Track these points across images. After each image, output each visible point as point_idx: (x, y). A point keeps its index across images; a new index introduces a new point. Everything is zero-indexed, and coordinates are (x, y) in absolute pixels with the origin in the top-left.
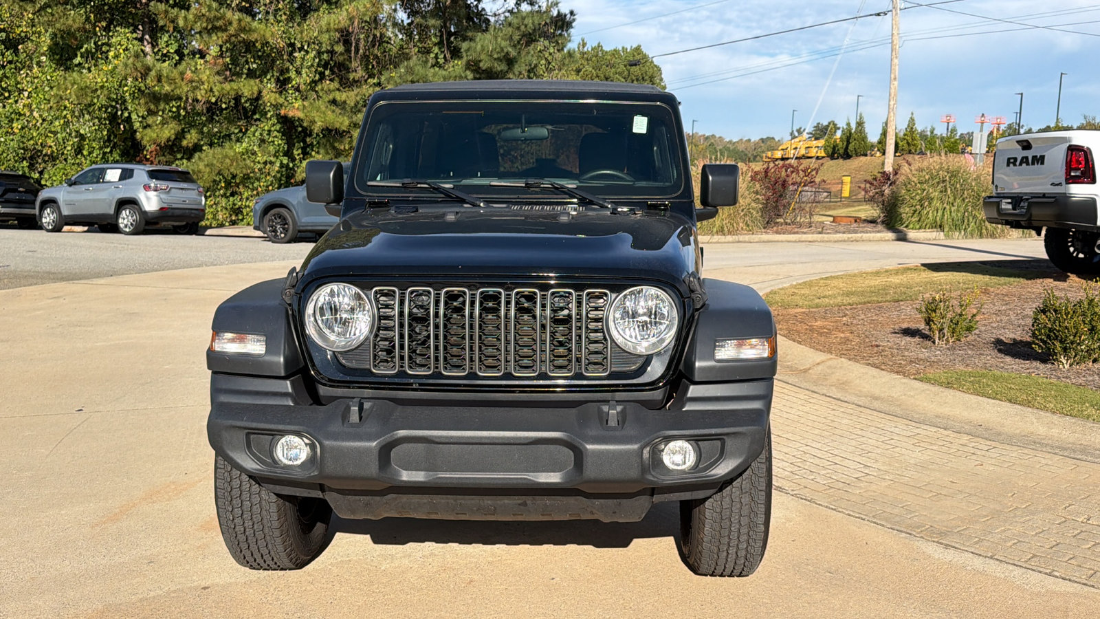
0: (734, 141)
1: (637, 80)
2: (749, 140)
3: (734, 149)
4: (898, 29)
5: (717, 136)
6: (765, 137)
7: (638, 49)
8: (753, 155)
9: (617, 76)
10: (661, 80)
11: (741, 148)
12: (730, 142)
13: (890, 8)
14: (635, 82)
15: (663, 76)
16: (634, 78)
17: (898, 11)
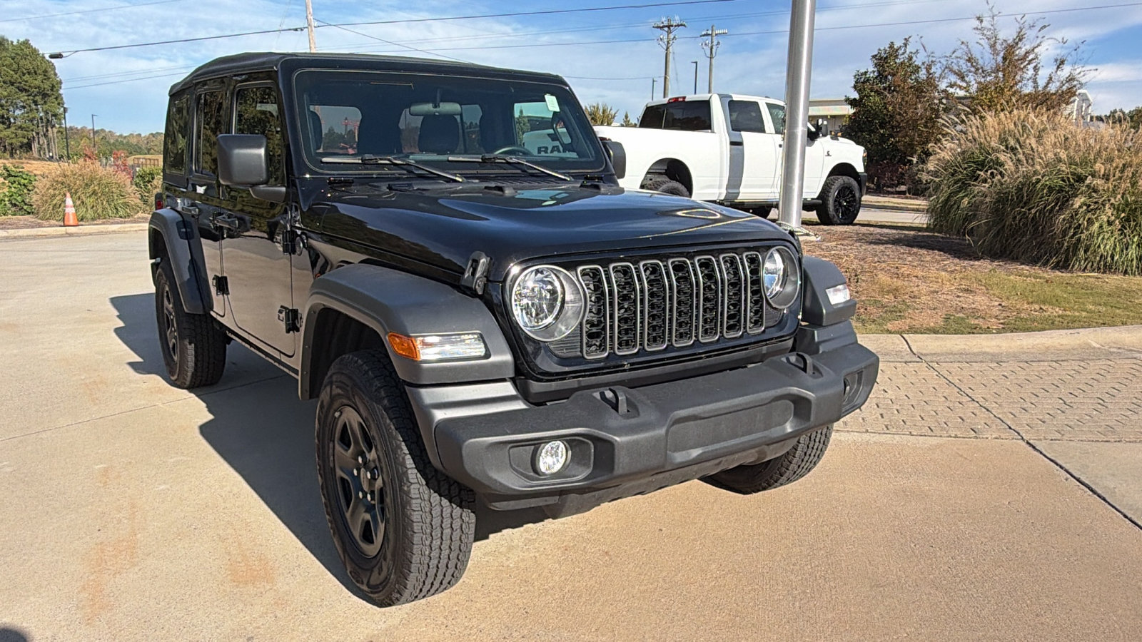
0: (125, 135)
1: (29, 73)
2: (140, 135)
3: (128, 142)
4: (315, 44)
5: (107, 130)
6: (154, 132)
7: (26, 43)
8: (146, 148)
9: (5, 68)
10: (56, 74)
11: (134, 141)
12: (121, 136)
13: (306, 25)
14: (27, 75)
15: (57, 71)
16: (25, 71)
17: (313, 28)
